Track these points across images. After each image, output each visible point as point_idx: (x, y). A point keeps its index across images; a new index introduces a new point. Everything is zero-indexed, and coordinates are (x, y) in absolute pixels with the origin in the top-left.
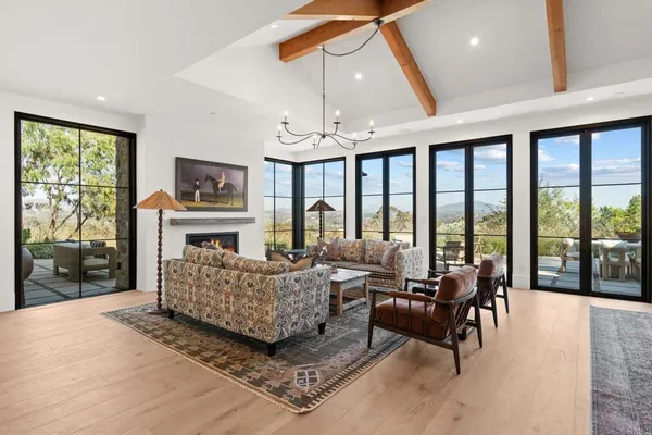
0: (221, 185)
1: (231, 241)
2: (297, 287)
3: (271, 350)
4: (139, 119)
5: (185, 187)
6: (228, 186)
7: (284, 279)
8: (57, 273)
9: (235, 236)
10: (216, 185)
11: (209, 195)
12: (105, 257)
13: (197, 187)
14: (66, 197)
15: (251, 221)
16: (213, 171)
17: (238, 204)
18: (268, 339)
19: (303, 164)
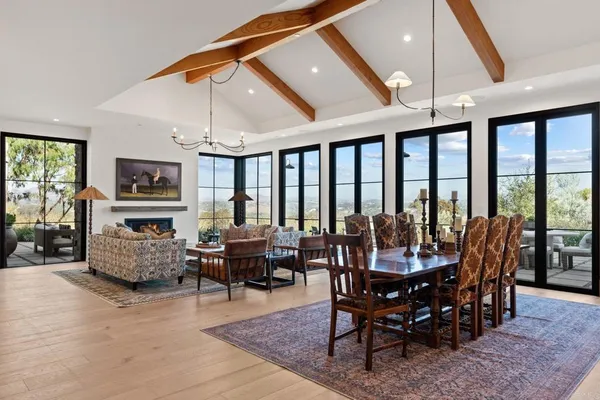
0: (156, 179)
1: (166, 225)
2: (153, 249)
3: (135, 287)
4: (88, 130)
5: (124, 181)
6: (163, 179)
7: (142, 243)
8: (36, 251)
9: (169, 221)
10: (151, 178)
11: (146, 187)
12: (69, 238)
13: (134, 181)
14: (53, 187)
15: (184, 209)
16: (148, 167)
17: (172, 194)
18: (131, 280)
19: (244, 158)
